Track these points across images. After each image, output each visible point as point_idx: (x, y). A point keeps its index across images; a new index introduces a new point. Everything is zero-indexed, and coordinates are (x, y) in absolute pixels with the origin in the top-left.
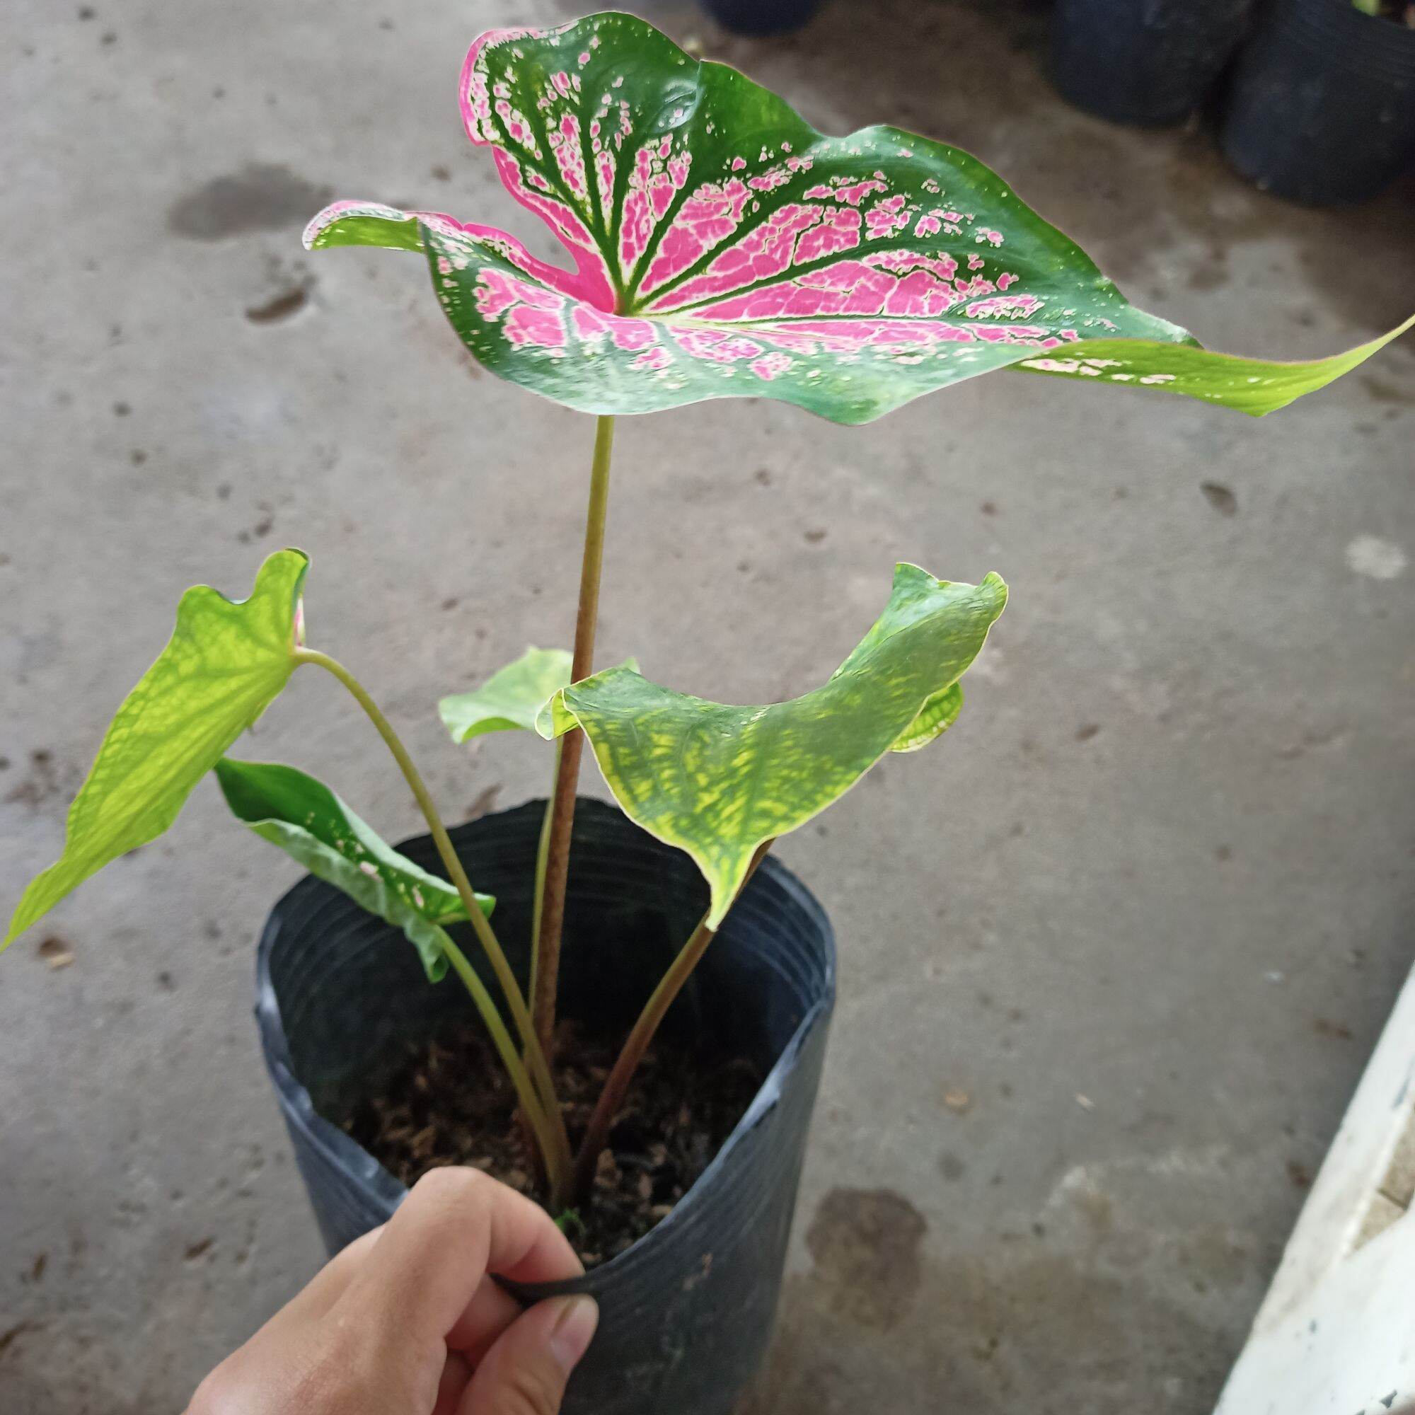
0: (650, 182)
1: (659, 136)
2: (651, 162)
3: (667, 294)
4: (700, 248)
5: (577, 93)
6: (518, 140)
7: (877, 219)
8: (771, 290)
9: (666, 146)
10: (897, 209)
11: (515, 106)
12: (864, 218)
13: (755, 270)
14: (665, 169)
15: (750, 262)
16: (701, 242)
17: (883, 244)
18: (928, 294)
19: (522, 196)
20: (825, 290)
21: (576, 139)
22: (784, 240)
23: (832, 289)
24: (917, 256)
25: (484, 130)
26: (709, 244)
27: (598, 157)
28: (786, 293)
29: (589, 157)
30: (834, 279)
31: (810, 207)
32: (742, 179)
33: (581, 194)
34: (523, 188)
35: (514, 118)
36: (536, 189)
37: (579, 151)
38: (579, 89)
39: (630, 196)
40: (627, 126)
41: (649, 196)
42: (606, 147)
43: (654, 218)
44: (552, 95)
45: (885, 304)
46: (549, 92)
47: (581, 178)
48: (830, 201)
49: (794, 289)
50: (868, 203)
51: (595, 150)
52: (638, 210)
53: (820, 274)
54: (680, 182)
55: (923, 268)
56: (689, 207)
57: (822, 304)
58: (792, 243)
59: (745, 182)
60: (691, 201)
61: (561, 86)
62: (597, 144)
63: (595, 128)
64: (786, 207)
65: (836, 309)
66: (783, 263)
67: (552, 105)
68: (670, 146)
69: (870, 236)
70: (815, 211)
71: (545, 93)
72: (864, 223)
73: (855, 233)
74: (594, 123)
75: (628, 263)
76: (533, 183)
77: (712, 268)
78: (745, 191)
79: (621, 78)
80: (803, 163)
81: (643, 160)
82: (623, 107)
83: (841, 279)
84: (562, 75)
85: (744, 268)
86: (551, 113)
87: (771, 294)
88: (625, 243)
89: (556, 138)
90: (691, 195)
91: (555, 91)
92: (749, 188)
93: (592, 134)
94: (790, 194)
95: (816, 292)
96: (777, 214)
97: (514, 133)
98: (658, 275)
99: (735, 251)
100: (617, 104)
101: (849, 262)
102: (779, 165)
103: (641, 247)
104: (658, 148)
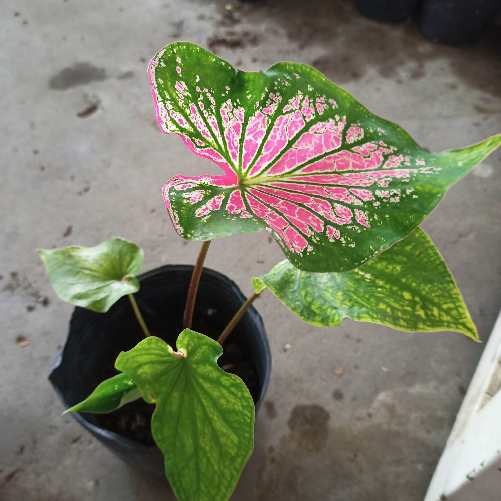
0: (229, 123)
1: (225, 101)
2: (227, 114)
3: (253, 167)
4: (257, 144)
5: (187, 91)
6: (184, 127)
7: (305, 111)
8: (287, 154)
9: (230, 105)
10: (308, 104)
11: (176, 111)
12: (301, 113)
13: (278, 147)
14: (234, 116)
15: (276, 144)
16: (257, 142)
17: (313, 122)
18: (332, 137)
19: (199, 153)
21: (198, 114)
22: (283, 131)
23: (306, 147)
24: (324, 123)
25: (168, 127)
26: (259, 142)
27: (208, 118)
28: (294, 154)
29: (205, 120)
30: (305, 142)
31: (287, 115)
33: (211, 140)
34: (197, 149)
35: (178, 116)
36: (201, 147)
37: (201, 120)
38: (187, 89)
39: (226, 132)
40: (212, 100)
41: (232, 129)
42: (210, 114)
43: (238, 138)
44: (181, 97)
45: (324, 147)
46: (179, 95)
47: (208, 132)
48: (292, 111)
49: (295, 151)
50: (301, 106)
51: (206, 116)
52: (231, 137)
53: (299, 142)
54: (242, 120)
55: (327, 128)
56: (248, 130)
57: (307, 155)
58: (286, 132)
59: (261, 111)
60: (248, 127)
61: (181, 90)
62: (206, 113)
63: (202, 105)
64: (278, 118)
65: (312, 155)
66: (286, 141)
67: (184, 102)
68: (231, 105)
69: (308, 120)
70: (289, 116)
71: (179, 98)
72: (303, 115)
73: (302, 120)
74: (200, 103)
75: (236, 160)
76: (199, 145)
77: (264, 151)
78: (263, 116)
79: (198, 76)
80: (278, 98)
81: (224, 114)
82: (207, 92)
83: (307, 141)
84: (178, 84)
85: (274, 147)
86: (185, 106)
87: (289, 156)
88: (232, 152)
89: (193, 118)
90: (247, 124)
91: (180, 93)
92: (264, 114)
93: (202, 109)
94: (279, 112)
95: (303, 150)
96: (277, 121)
97: (180, 124)
98: (247, 160)
99: (269, 141)
100: (204, 91)
101: (306, 133)
102: (269, 100)
103: (238, 152)
104: (227, 107)
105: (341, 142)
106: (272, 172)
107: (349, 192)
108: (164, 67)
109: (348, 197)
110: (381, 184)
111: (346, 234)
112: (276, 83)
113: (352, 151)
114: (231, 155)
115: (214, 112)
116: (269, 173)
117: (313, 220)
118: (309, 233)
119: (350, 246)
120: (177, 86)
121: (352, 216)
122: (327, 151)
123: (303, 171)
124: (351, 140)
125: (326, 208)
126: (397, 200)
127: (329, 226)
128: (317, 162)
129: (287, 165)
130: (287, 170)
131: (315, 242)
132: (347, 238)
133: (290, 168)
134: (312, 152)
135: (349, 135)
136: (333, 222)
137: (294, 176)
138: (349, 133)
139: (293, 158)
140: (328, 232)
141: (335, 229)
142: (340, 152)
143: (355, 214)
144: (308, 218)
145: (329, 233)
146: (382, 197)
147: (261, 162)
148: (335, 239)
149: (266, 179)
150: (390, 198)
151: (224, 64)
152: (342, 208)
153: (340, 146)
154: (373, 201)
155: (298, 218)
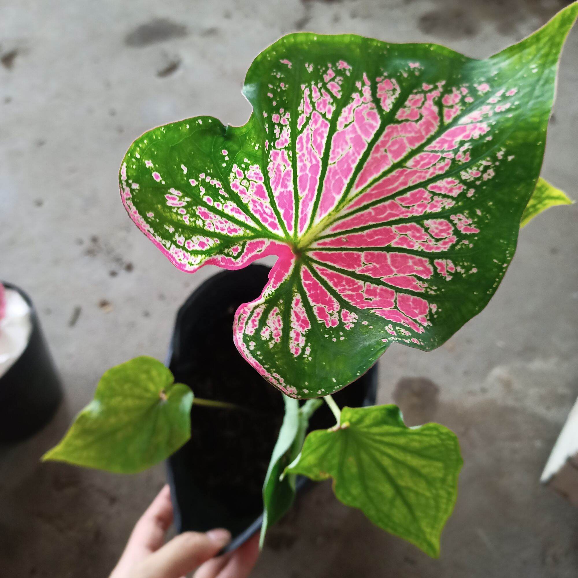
0: (248, 193)
1: (230, 171)
2: (241, 184)
3: (299, 221)
4: (290, 192)
5: (183, 197)
6: (208, 247)
7: (321, 106)
8: (328, 178)
9: (238, 171)
10: (319, 94)
11: (190, 238)
12: (318, 111)
13: (314, 176)
14: (249, 181)
15: (310, 175)
16: (289, 189)
17: (337, 114)
18: (366, 117)
20: (344, 155)
21: (211, 214)
22: (310, 153)
23: (344, 153)
24: (349, 106)
25: (193, 263)
26: (291, 188)
27: (224, 209)
28: (335, 173)
29: (222, 214)
30: (340, 147)
31: (305, 130)
32: (272, 148)
33: (241, 232)
34: (237, 260)
35: (196, 242)
36: (239, 255)
37: (218, 217)
38: (181, 194)
39: (251, 207)
40: (216, 183)
41: (256, 198)
42: (223, 202)
43: (267, 202)
44: (182, 211)
45: (363, 137)
46: (179, 212)
47: (233, 226)
48: (308, 119)
49: (335, 167)
50: (313, 104)
51: (220, 208)
52: (259, 208)
53: (333, 151)
54: (261, 179)
55: (355, 108)
56: (273, 184)
57: (350, 161)
58: (313, 151)
59: (274, 148)
60: (271, 180)
61: (176, 202)
62: (218, 205)
63: (208, 199)
64: (297, 141)
65: (356, 158)
66: (318, 162)
67: (189, 215)
68: (239, 170)
69: (329, 116)
70: (308, 130)
71: (181, 215)
72: (321, 113)
73: (323, 122)
74: (205, 199)
75: (278, 229)
76: (235, 254)
77: (301, 193)
78: (280, 152)
79: (183, 166)
80: (286, 116)
81: (237, 187)
82: (204, 177)
83: (342, 145)
84: (168, 197)
85: (310, 179)
86: (194, 219)
87: (331, 178)
88: (269, 224)
89: (209, 225)
90: (269, 178)
91: (179, 208)
92: (280, 149)
93: (211, 204)
94: (294, 135)
95: (342, 160)
96: (298, 146)
97: (203, 247)
98: (289, 220)
99: (301, 177)
100: (200, 179)
101: (335, 135)
102: (276, 127)
103: (275, 219)
104: (236, 176)
105: (378, 117)
106: (323, 212)
107: (430, 192)
108: (138, 188)
109: (434, 202)
110: (461, 159)
111: (460, 259)
112: (270, 95)
113: (399, 122)
114: (270, 229)
115: (227, 196)
116: (321, 215)
117: (415, 263)
118: (422, 287)
119: (471, 272)
120: (169, 203)
121: (453, 229)
122: (369, 140)
123: (357, 186)
124: (388, 105)
125: (418, 235)
126: (491, 173)
127: (436, 261)
128: (365, 164)
129: (334, 191)
130: (338, 198)
131: (433, 293)
132: (463, 264)
133: (340, 192)
134: (354, 154)
135: (382, 99)
136: (438, 251)
137: (350, 200)
138: (380, 95)
139: (337, 177)
140: (439, 269)
141: (443, 262)
142: (385, 133)
143: (453, 223)
144: (408, 264)
145: (441, 270)
146: (472, 179)
147: (304, 209)
148: (451, 274)
149: (321, 226)
150: (481, 177)
151: (200, 122)
152: (435, 223)
153: (380, 122)
154: (465, 191)
155: (398, 272)
